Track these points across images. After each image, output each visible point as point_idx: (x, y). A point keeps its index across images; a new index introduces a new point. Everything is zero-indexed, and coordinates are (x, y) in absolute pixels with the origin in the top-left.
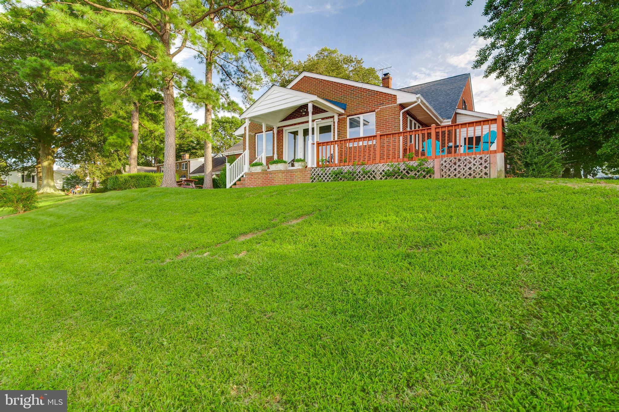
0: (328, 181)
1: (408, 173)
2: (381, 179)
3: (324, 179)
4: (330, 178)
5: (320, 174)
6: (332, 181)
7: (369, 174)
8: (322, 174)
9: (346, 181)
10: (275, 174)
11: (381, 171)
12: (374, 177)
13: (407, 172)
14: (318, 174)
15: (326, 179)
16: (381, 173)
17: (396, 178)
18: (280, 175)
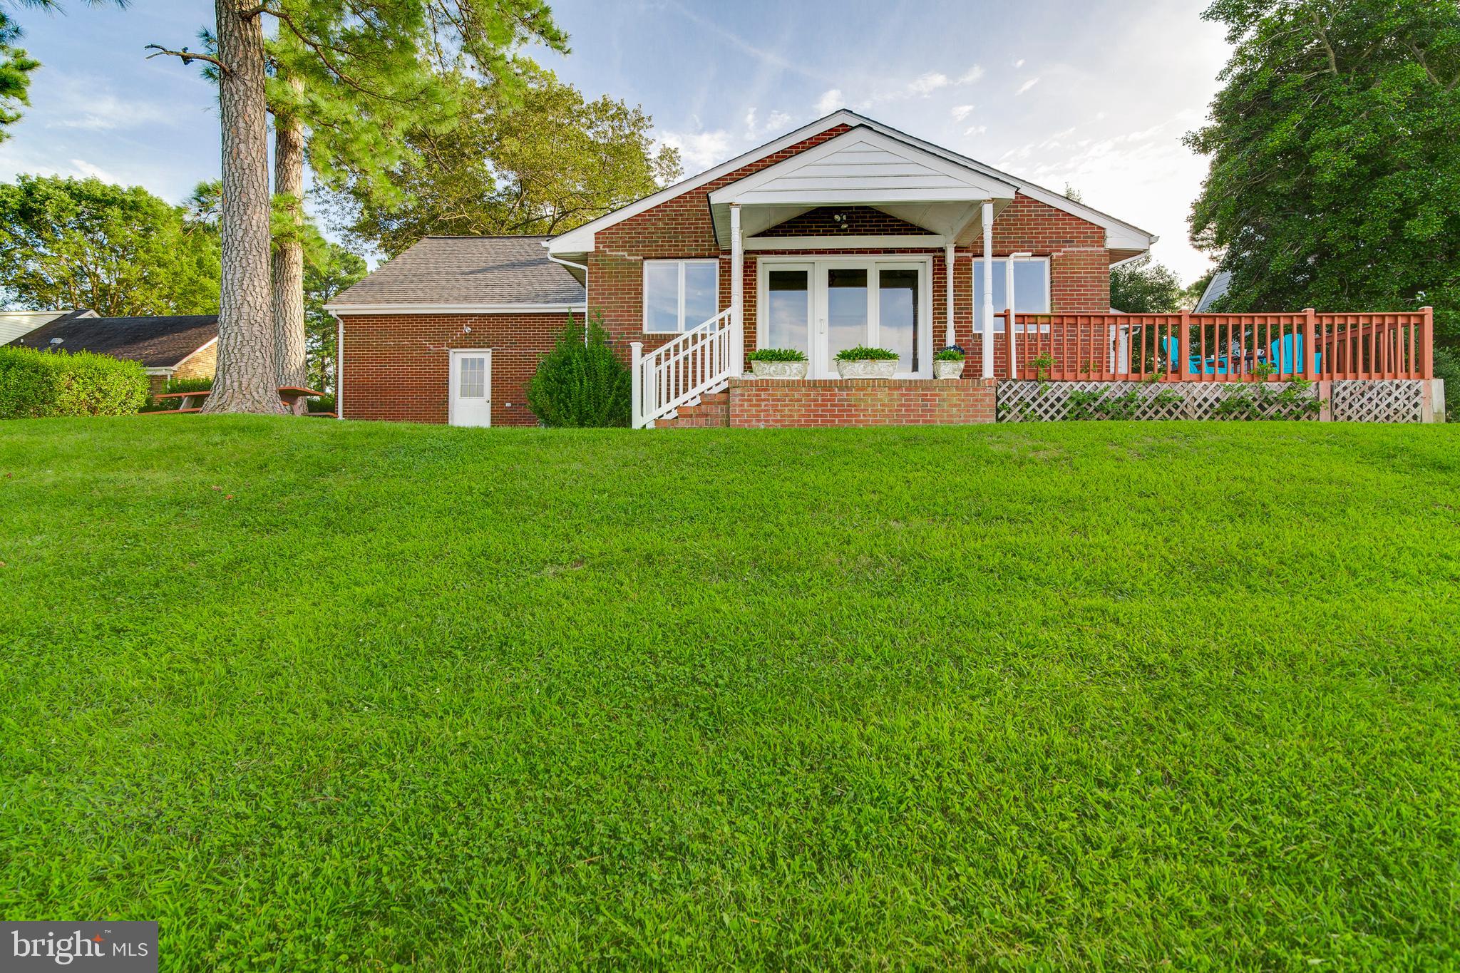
0: (1052, 418)
1: (1264, 409)
2: (1200, 418)
3: (1040, 412)
4: (1058, 412)
5: (1028, 400)
6: (1064, 418)
7: (1169, 406)
8: (1034, 399)
9: (1107, 423)
10: (863, 389)
11: (1200, 400)
12: (1183, 412)
13: (1260, 406)
14: (1021, 399)
15: (1046, 412)
16: (1200, 406)
17: (1236, 418)
18: (883, 395)
